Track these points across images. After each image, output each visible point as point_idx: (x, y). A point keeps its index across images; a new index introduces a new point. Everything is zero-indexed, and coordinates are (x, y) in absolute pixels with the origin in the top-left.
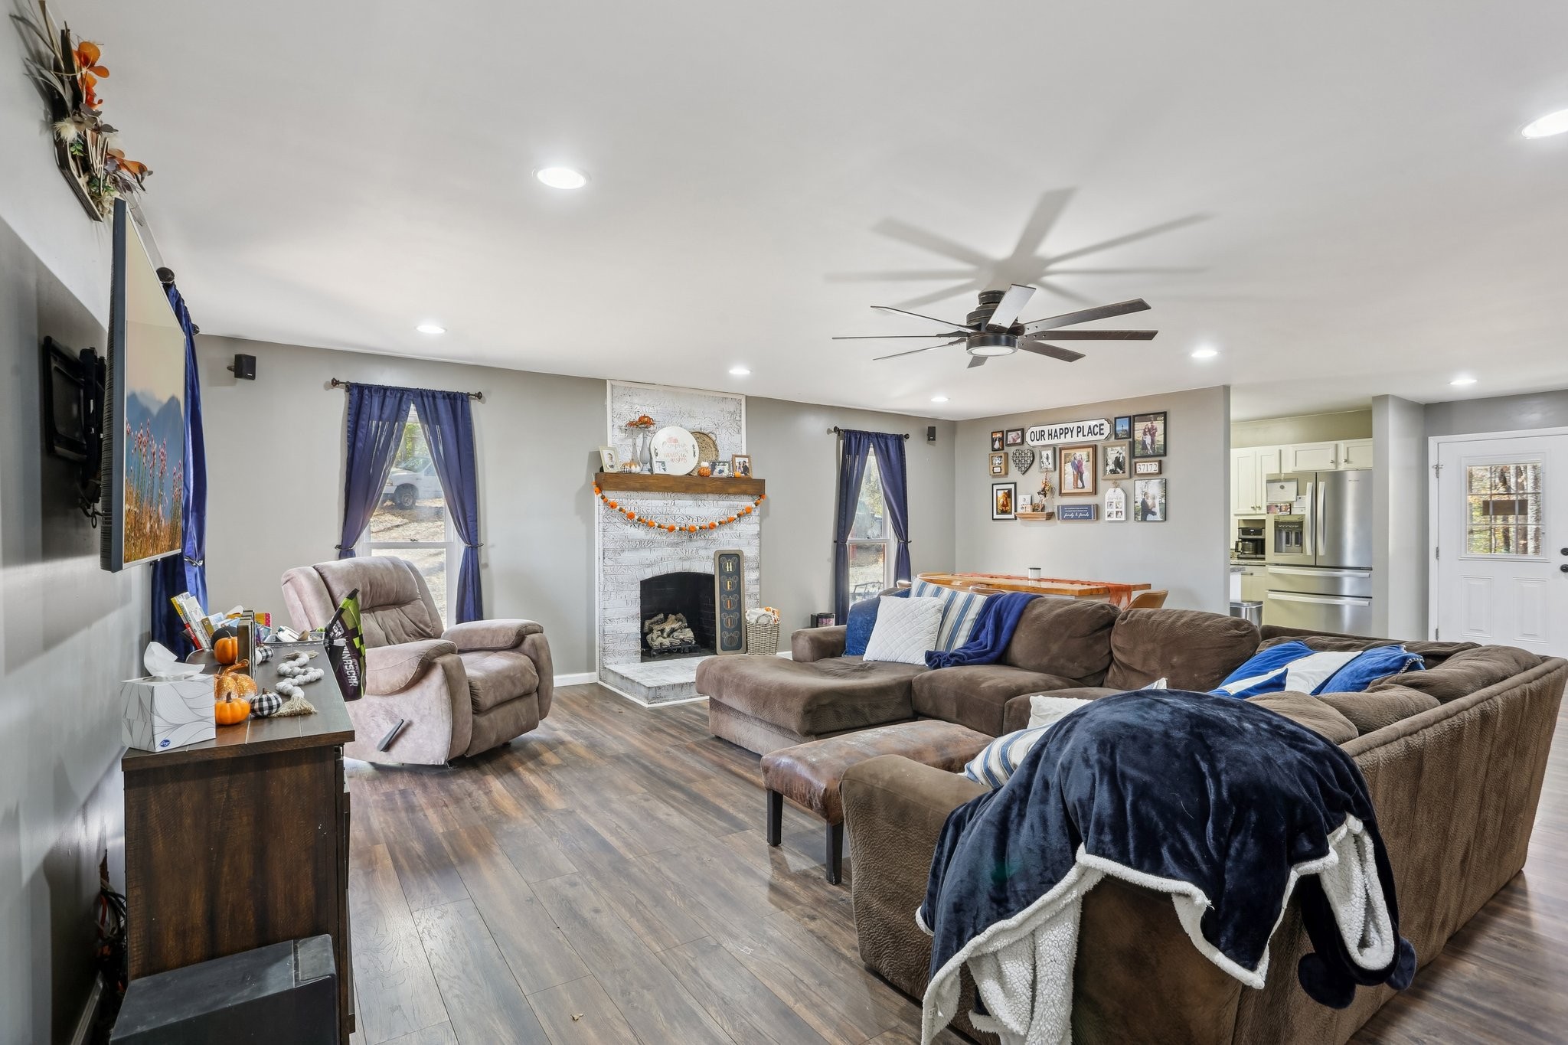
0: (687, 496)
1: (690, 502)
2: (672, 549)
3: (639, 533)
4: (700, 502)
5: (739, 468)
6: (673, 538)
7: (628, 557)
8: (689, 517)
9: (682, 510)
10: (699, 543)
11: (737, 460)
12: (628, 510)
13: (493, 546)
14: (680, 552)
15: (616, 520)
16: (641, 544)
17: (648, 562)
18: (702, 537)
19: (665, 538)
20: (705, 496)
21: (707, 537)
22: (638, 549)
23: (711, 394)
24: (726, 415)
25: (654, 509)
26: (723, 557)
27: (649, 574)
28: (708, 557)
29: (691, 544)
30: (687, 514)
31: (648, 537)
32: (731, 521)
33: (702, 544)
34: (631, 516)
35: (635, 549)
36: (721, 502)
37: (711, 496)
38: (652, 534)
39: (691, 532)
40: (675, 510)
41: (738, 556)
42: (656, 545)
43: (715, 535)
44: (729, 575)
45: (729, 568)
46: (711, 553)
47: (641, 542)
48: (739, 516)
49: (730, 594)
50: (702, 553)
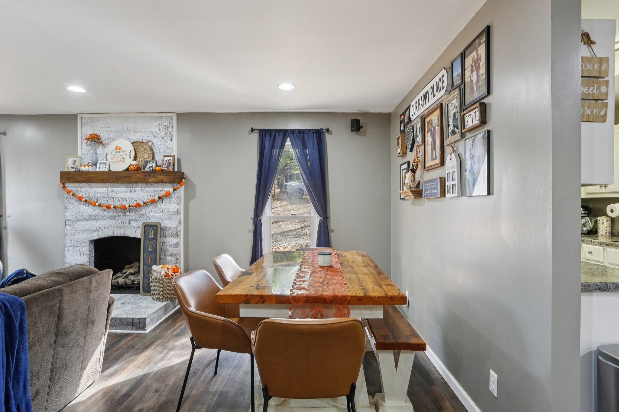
0: (123, 185)
1: (124, 189)
2: (112, 221)
3: (88, 210)
4: (131, 189)
5: (165, 164)
6: (112, 213)
7: (82, 225)
8: (123, 199)
9: (119, 195)
10: (131, 216)
11: (166, 158)
12: (79, 195)
13: (9, 216)
14: (118, 222)
15: (73, 201)
16: (90, 217)
17: (95, 229)
18: (134, 212)
19: (106, 213)
20: (135, 185)
21: (137, 213)
22: (88, 220)
23: (151, 115)
24: (161, 128)
25: (99, 194)
26: (147, 227)
27: (95, 236)
28: (138, 227)
29: (125, 217)
30: (122, 196)
31: (95, 212)
32: (153, 201)
33: (133, 217)
34: (80, 199)
35: (86, 220)
36: (147, 189)
37: (139, 184)
38: (98, 211)
39: (124, 210)
40: (113, 195)
41: (156, 226)
42: (100, 217)
43: (143, 211)
44: (151, 240)
45: (151, 234)
46: (140, 224)
47: (90, 215)
48: (160, 198)
49: (150, 253)
50: (134, 223)
